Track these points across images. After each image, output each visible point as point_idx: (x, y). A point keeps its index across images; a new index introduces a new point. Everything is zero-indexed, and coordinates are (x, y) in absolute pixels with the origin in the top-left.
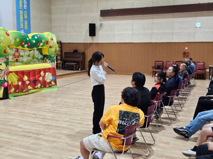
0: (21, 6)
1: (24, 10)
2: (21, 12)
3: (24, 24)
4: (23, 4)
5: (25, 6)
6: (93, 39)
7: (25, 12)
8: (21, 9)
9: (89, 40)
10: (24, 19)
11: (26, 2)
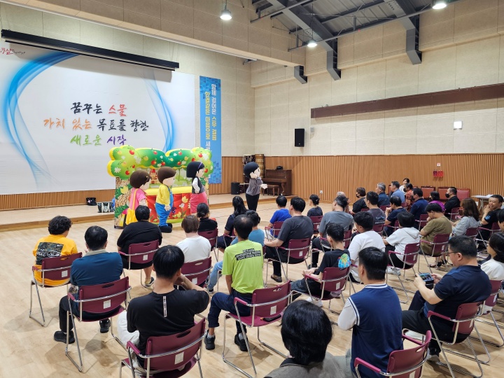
0: (207, 112)
1: (211, 116)
2: (208, 119)
3: (211, 135)
4: (211, 108)
5: (214, 111)
6: (302, 151)
7: (214, 118)
8: (208, 116)
9: (297, 152)
10: (212, 128)
11: (215, 106)
